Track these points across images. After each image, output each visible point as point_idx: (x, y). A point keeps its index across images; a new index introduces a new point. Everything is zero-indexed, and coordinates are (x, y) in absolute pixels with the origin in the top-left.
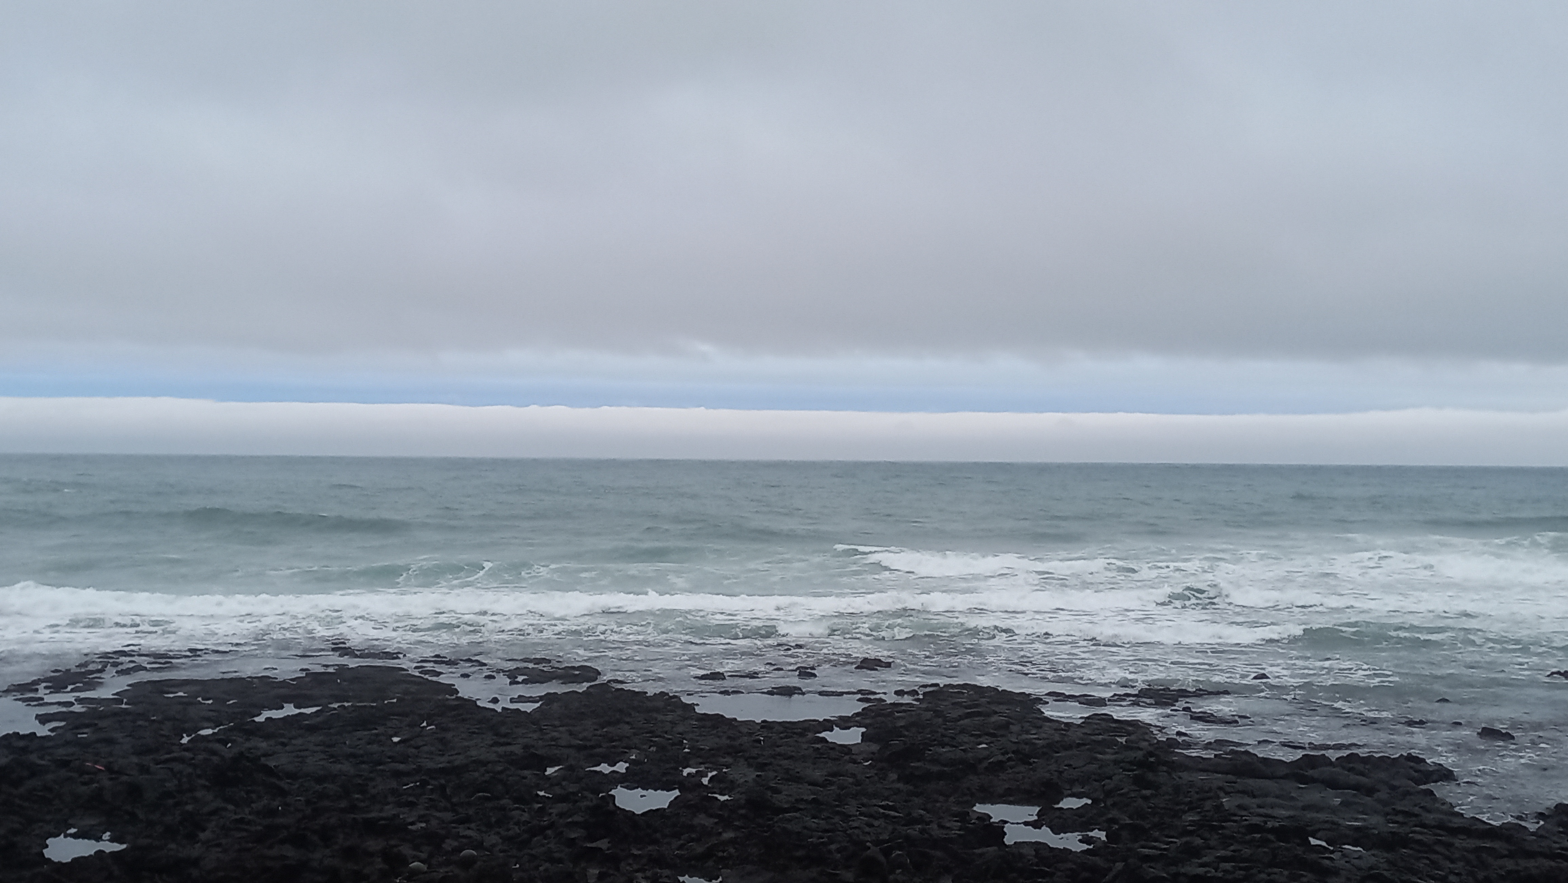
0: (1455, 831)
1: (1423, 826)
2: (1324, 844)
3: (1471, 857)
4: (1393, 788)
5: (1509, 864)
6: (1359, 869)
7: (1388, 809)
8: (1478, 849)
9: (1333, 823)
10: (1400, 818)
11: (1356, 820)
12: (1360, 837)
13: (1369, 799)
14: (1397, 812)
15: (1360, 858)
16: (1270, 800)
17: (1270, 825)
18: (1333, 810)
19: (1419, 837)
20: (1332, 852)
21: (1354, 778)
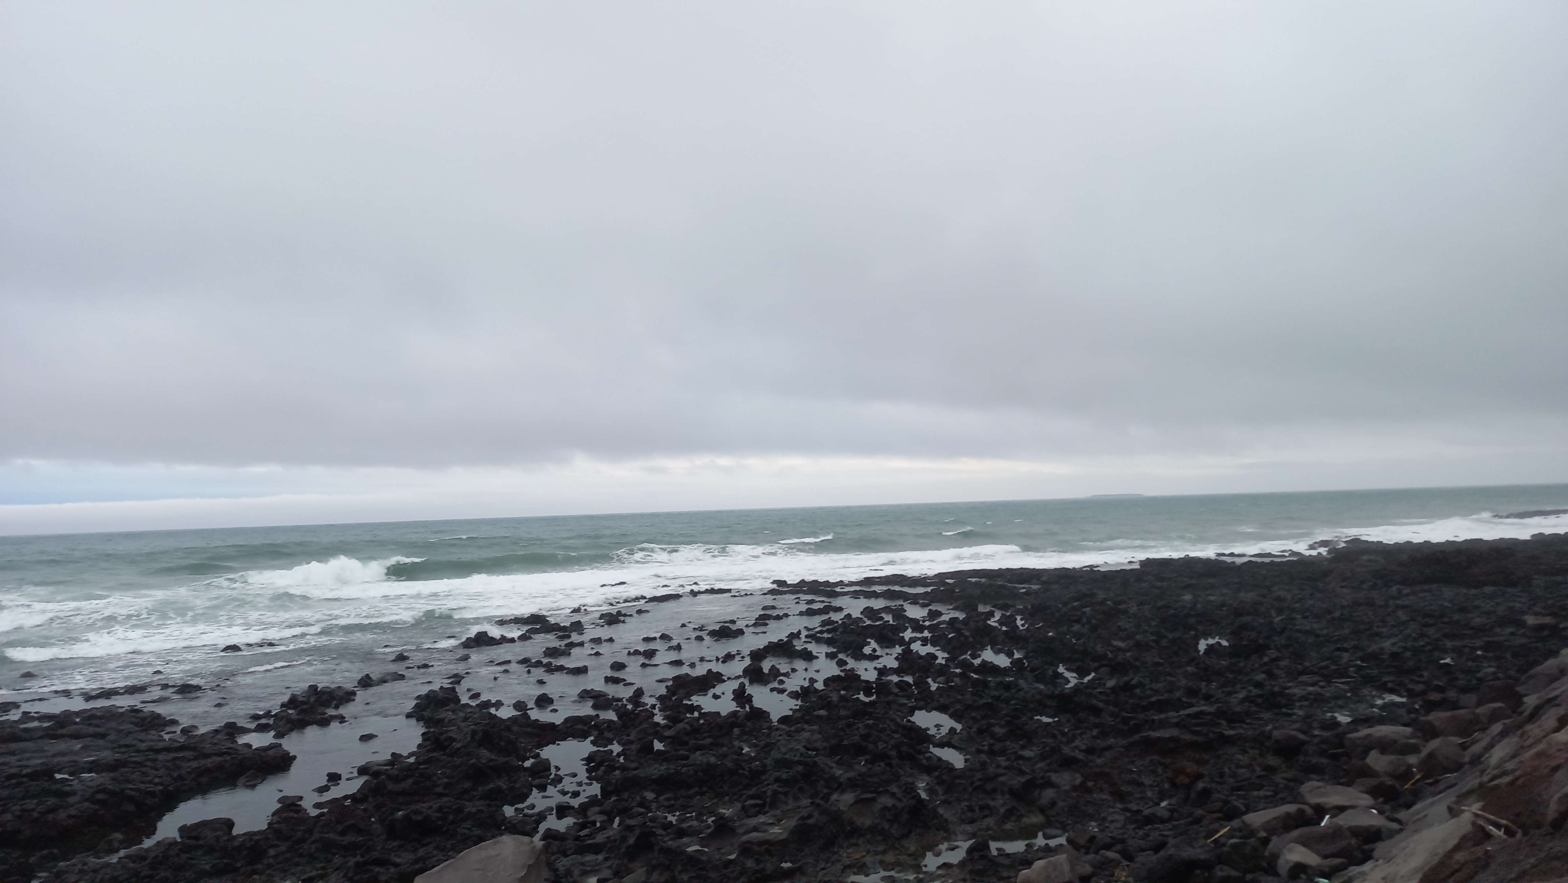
0: (159, 751)
1: (138, 751)
2: (66, 776)
3: (169, 764)
4: (120, 731)
5: (194, 764)
6: (91, 788)
7: (114, 745)
8: (175, 759)
9: (74, 761)
10: (123, 750)
11: (91, 756)
12: (93, 767)
13: (102, 741)
14: (120, 746)
15: (92, 780)
16: (28, 755)
17: (24, 772)
18: (76, 753)
19: (134, 759)
20: (72, 780)
21: (91, 730)
